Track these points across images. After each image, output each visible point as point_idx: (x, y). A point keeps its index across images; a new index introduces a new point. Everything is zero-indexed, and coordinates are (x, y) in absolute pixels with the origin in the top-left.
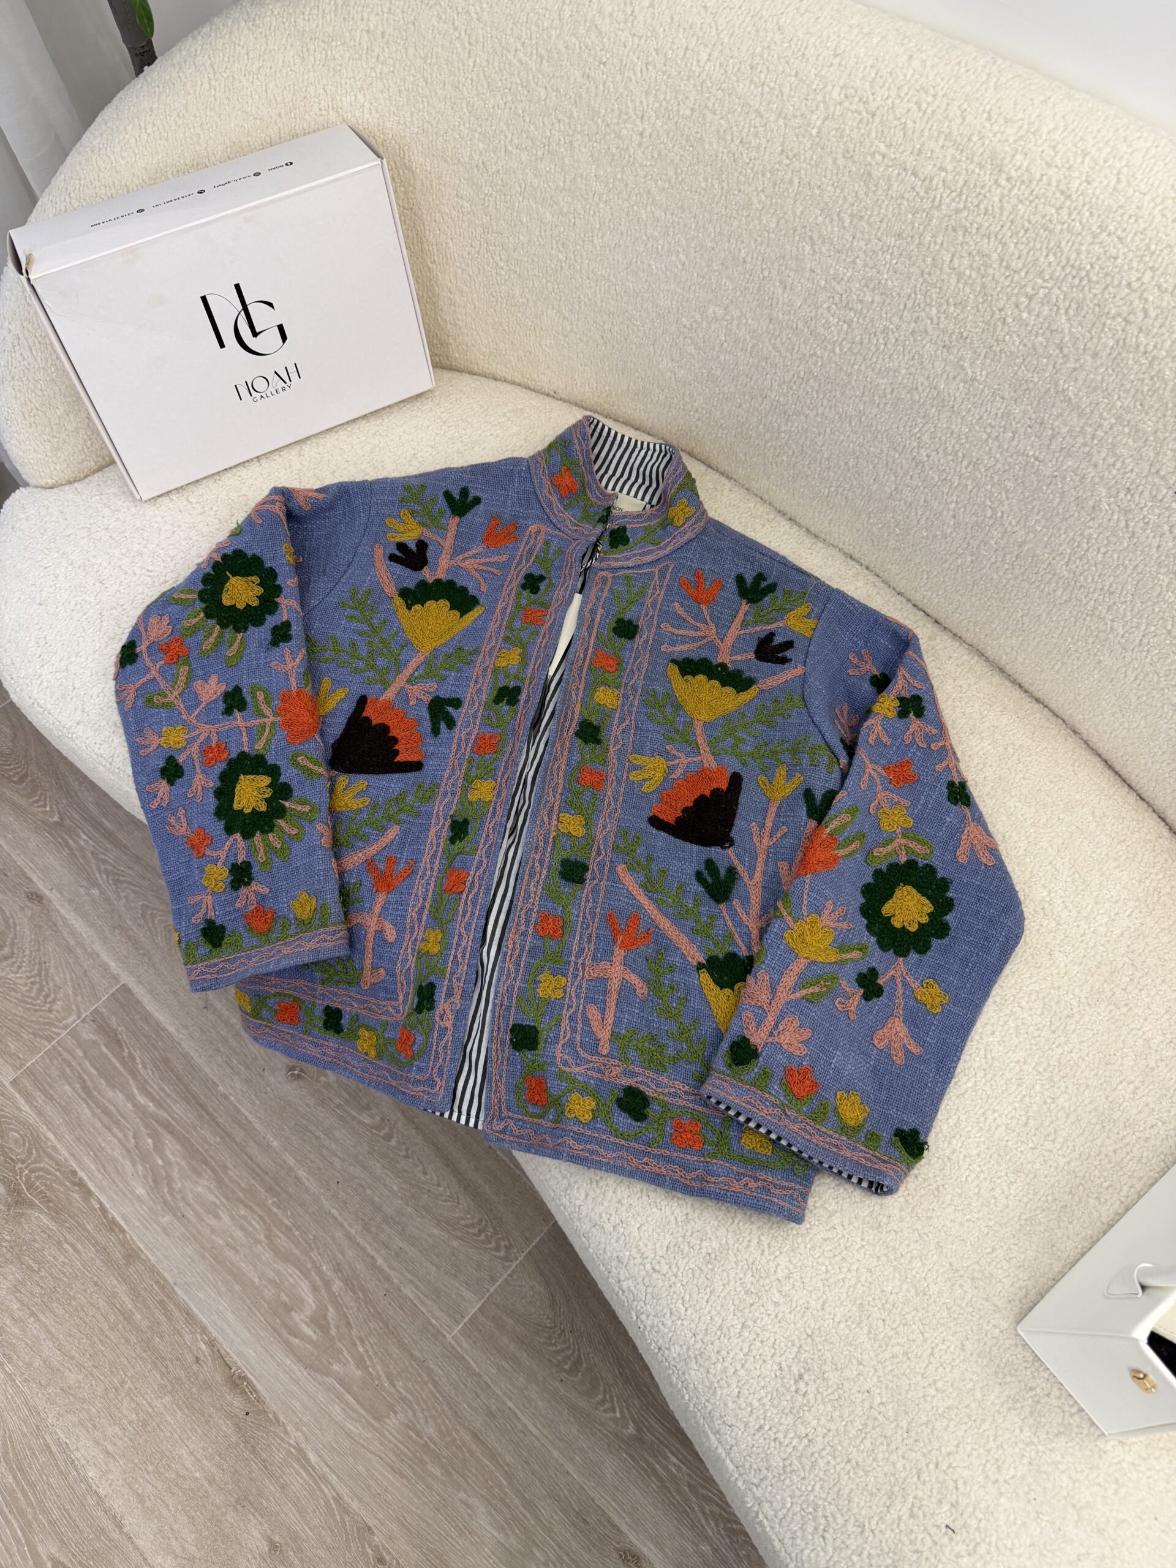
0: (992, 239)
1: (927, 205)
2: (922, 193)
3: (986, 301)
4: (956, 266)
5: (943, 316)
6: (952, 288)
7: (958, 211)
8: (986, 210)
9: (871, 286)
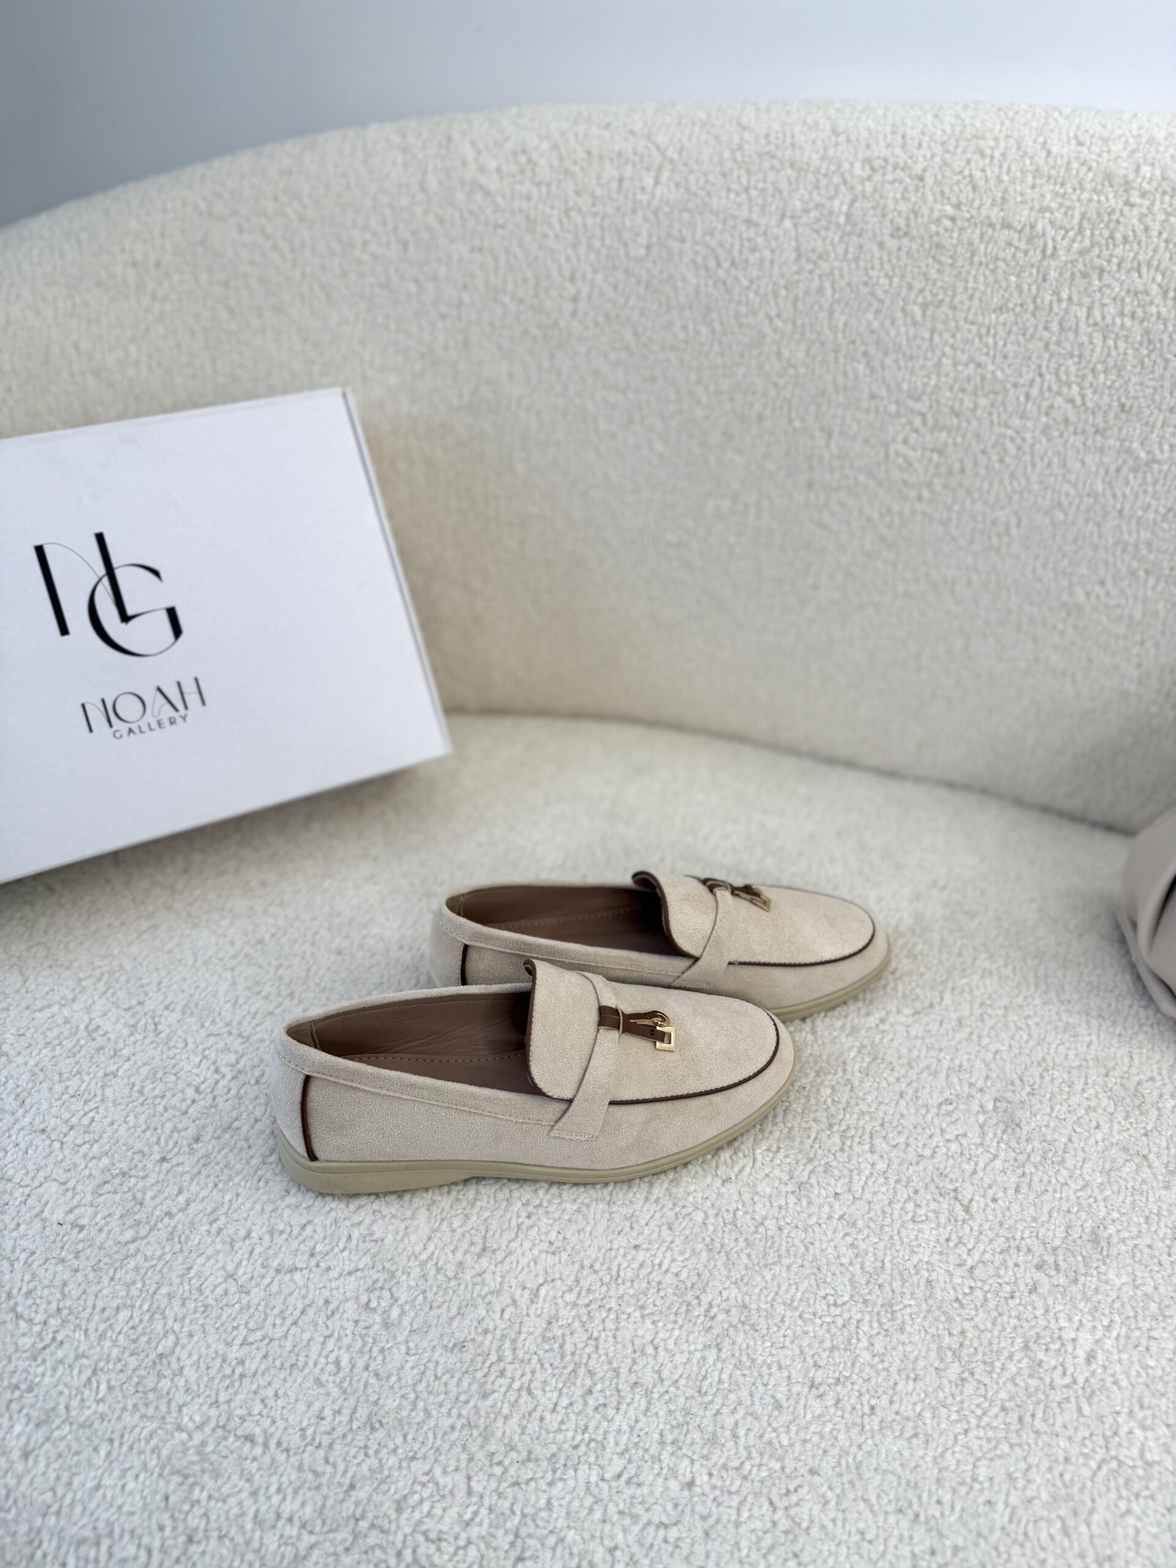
0: (1144, 270)
1: (1035, 256)
2: (1023, 245)
3: (1152, 351)
4: (1099, 319)
5: (1089, 393)
6: (1098, 349)
7: (1082, 253)
8: (1125, 239)
9: (970, 388)
